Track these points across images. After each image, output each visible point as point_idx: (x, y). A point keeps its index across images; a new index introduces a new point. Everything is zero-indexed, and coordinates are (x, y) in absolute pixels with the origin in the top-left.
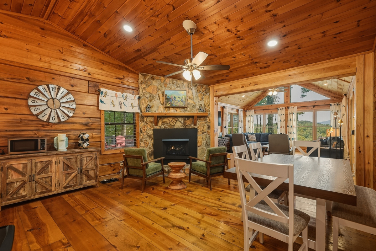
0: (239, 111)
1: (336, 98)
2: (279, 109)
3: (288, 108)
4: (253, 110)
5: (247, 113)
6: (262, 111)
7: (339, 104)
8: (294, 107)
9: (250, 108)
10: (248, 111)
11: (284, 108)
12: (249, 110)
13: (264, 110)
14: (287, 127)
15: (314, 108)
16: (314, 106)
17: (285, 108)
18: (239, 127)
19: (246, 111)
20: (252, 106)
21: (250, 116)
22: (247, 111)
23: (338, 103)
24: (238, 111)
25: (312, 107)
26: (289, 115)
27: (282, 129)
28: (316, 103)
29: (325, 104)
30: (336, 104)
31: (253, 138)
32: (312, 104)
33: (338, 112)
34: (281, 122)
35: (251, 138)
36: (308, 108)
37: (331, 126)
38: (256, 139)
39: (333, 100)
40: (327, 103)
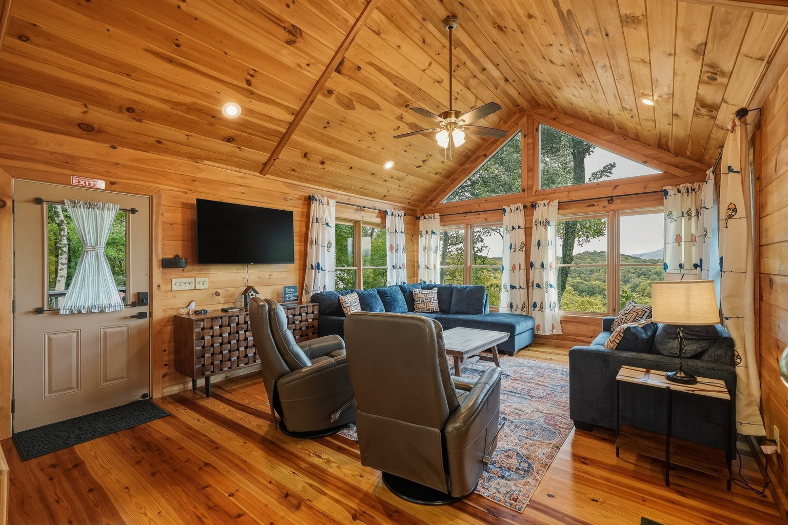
0: (389, 219)
1: (684, 168)
2: (508, 209)
3: (533, 206)
4: (437, 215)
5: (423, 224)
6: (461, 217)
7: (693, 190)
8: (548, 204)
9: (429, 208)
10: (425, 218)
11: (520, 205)
12: (426, 216)
13: (466, 213)
14: (530, 265)
15: (612, 206)
16: (611, 200)
17: (525, 207)
19: (418, 218)
20: (434, 203)
21: (430, 232)
22: (422, 218)
23: (689, 185)
24: (383, 214)
25: (605, 203)
26: (534, 228)
27: (517, 272)
28: (616, 186)
29: (647, 190)
30: (682, 190)
31: (429, 300)
32: (607, 193)
33: (688, 215)
34: (512, 250)
35: (420, 302)
36: (594, 205)
37: (665, 264)
38: (438, 303)
39: (674, 176)
40: (654, 187)
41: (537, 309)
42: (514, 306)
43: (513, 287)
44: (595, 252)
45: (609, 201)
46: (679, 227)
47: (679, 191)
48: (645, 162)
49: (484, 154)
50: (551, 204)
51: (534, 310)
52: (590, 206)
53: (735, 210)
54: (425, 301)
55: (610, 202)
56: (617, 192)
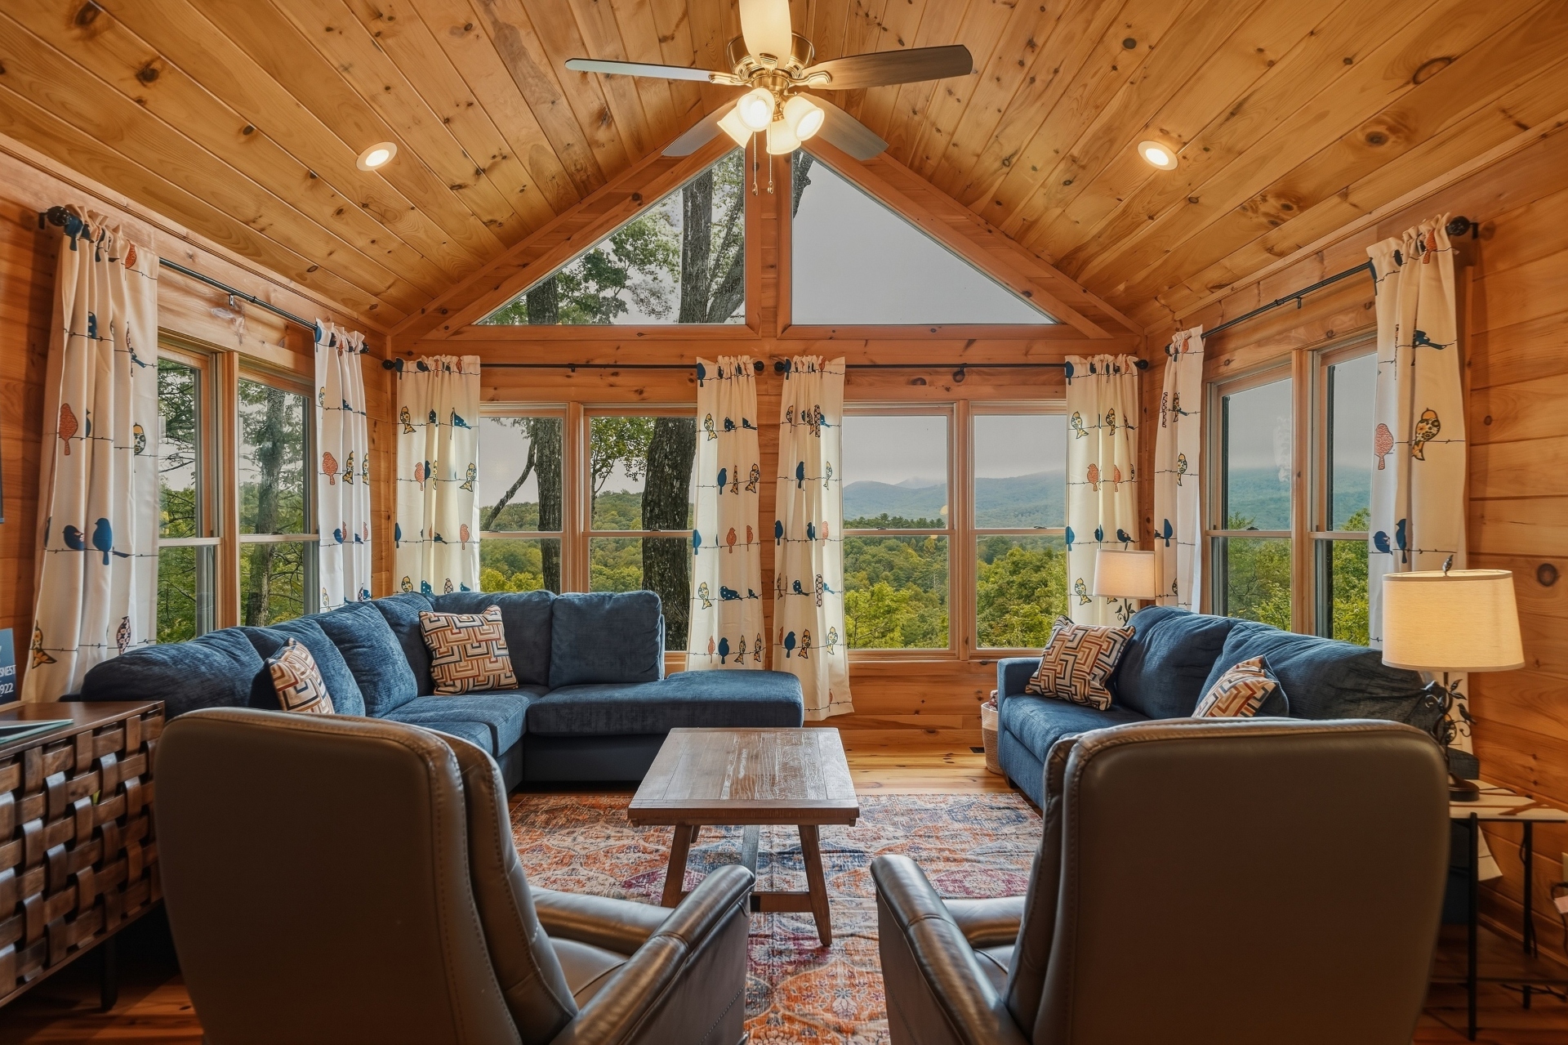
0: (322, 353)
1: (1100, 320)
2: (711, 370)
3: (782, 368)
4: (472, 362)
5: (411, 385)
6: (557, 377)
7: (1117, 370)
8: (822, 366)
9: (433, 335)
10: (422, 367)
11: (747, 361)
12: (429, 362)
13: (573, 367)
14: (772, 531)
15: (960, 390)
16: (960, 371)
17: (759, 367)
18: (325, 536)
19: (394, 367)
20: (454, 322)
21: (443, 416)
22: (410, 366)
23: (1110, 358)
24: (301, 338)
25: (947, 379)
26: (785, 429)
27: (740, 550)
28: (971, 342)
29: (1031, 360)
30: (1098, 367)
31: (484, 650)
32: (951, 354)
33: (1110, 423)
34: (728, 487)
35: (456, 657)
36: (924, 382)
37: (1068, 529)
38: (510, 655)
39: (1077, 335)
40: (1043, 352)
41: (795, 652)
42: (734, 647)
43: (728, 594)
44: (625, 493)
45: (955, 374)
46: (1092, 449)
47: (1093, 370)
48: (1028, 294)
49: (632, 191)
50: (827, 367)
51: (788, 656)
52: (914, 382)
53: (1437, 424)
54: (470, 651)
55: (958, 378)
56: (976, 355)
